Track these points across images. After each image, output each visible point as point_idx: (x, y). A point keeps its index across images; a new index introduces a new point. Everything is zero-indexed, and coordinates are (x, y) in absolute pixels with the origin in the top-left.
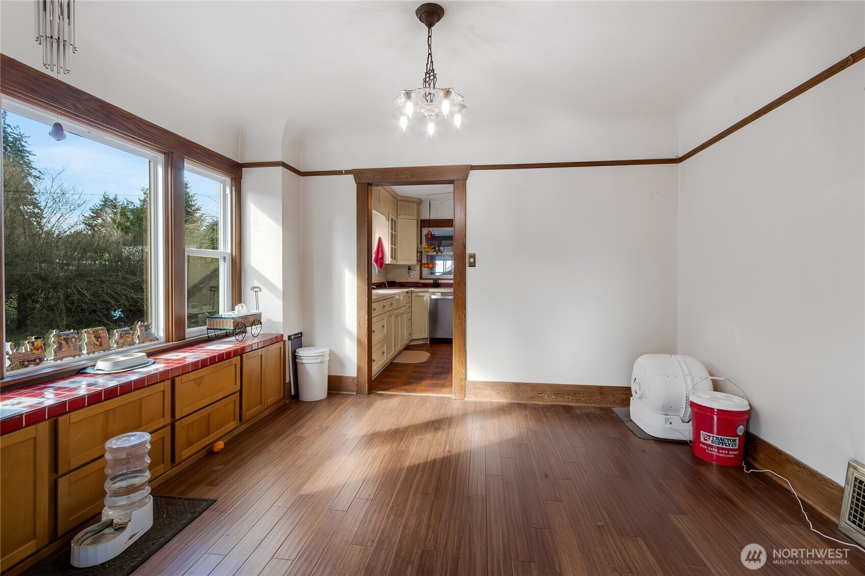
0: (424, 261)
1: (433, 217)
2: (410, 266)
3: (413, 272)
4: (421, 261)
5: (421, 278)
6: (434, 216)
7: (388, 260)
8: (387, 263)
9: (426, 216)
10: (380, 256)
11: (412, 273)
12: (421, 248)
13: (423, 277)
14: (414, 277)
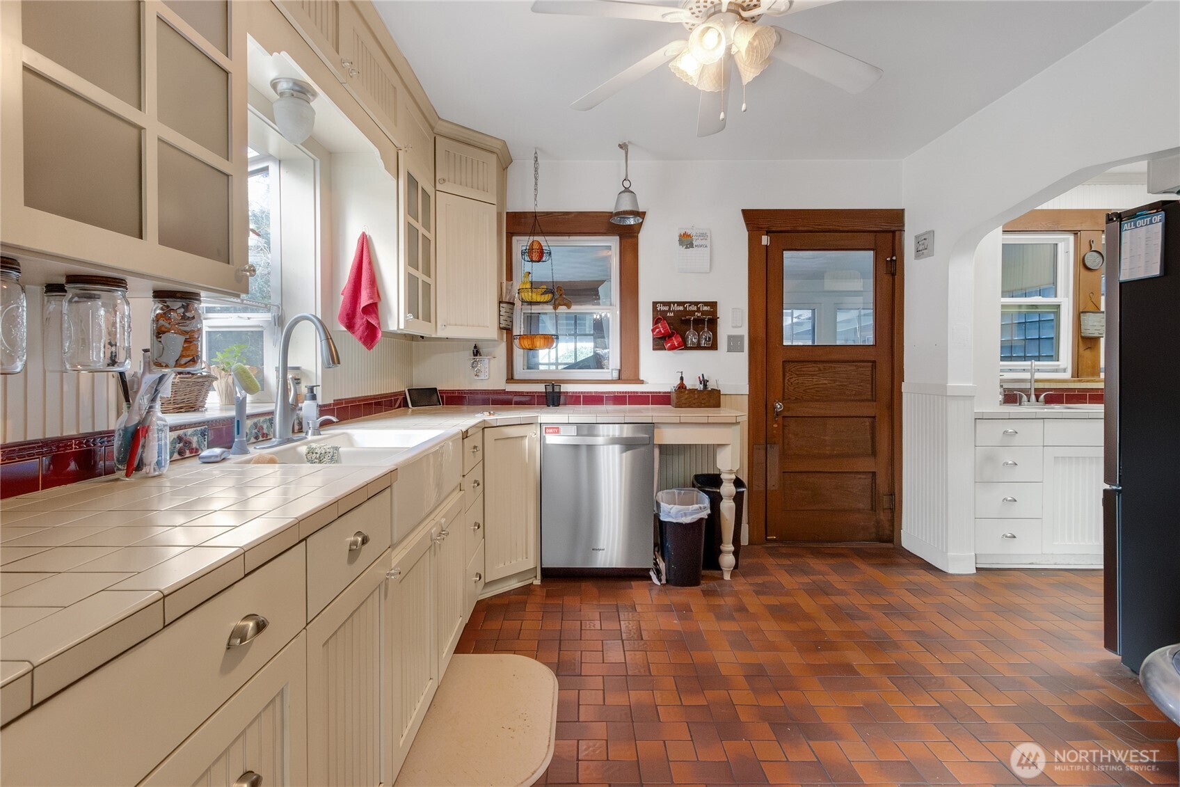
0: (518, 329)
1: (544, 206)
2: (480, 345)
3: (486, 361)
4: (509, 330)
5: (510, 379)
6: (546, 203)
7: (396, 317)
8: (393, 327)
9: (523, 202)
10: (364, 300)
11: (485, 364)
12: (509, 291)
13: (516, 377)
14: (491, 376)
